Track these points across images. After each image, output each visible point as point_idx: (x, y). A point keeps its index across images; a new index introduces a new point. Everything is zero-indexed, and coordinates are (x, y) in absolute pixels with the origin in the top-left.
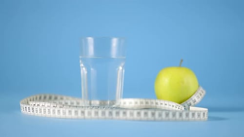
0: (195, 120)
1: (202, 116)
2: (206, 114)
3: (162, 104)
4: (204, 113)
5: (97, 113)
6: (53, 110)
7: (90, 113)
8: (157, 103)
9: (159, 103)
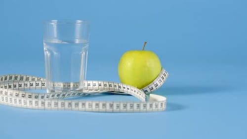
0: (152, 111)
1: (160, 106)
2: (164, 104)
3: (124, 88)
4: (162, 104)
5: (56, 104)
6: (15, 99)
7: (50, 104)
8: (120, 87)
9: (122, 87)
